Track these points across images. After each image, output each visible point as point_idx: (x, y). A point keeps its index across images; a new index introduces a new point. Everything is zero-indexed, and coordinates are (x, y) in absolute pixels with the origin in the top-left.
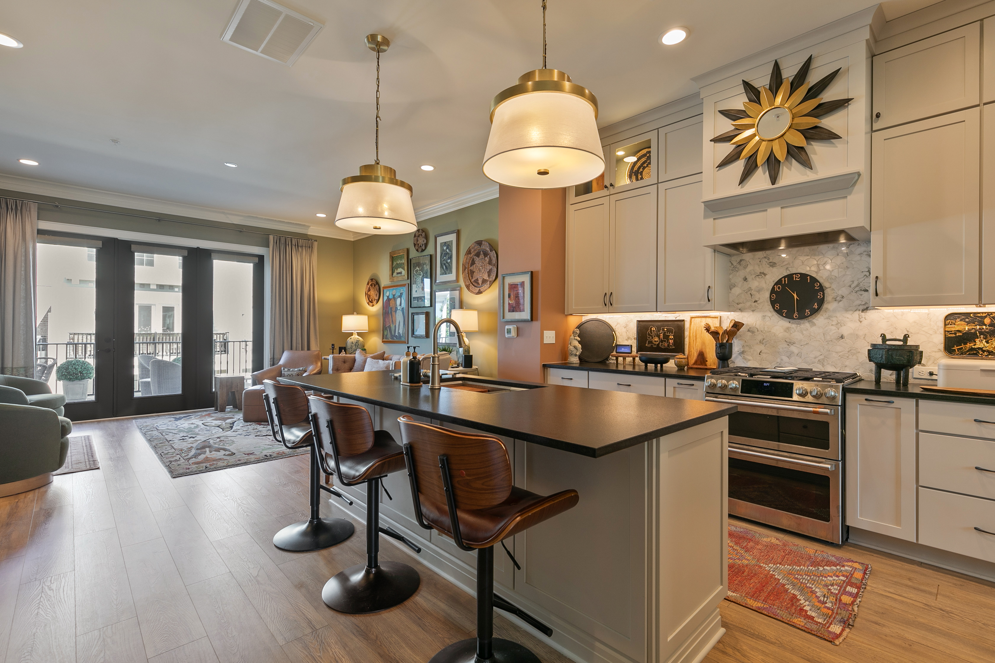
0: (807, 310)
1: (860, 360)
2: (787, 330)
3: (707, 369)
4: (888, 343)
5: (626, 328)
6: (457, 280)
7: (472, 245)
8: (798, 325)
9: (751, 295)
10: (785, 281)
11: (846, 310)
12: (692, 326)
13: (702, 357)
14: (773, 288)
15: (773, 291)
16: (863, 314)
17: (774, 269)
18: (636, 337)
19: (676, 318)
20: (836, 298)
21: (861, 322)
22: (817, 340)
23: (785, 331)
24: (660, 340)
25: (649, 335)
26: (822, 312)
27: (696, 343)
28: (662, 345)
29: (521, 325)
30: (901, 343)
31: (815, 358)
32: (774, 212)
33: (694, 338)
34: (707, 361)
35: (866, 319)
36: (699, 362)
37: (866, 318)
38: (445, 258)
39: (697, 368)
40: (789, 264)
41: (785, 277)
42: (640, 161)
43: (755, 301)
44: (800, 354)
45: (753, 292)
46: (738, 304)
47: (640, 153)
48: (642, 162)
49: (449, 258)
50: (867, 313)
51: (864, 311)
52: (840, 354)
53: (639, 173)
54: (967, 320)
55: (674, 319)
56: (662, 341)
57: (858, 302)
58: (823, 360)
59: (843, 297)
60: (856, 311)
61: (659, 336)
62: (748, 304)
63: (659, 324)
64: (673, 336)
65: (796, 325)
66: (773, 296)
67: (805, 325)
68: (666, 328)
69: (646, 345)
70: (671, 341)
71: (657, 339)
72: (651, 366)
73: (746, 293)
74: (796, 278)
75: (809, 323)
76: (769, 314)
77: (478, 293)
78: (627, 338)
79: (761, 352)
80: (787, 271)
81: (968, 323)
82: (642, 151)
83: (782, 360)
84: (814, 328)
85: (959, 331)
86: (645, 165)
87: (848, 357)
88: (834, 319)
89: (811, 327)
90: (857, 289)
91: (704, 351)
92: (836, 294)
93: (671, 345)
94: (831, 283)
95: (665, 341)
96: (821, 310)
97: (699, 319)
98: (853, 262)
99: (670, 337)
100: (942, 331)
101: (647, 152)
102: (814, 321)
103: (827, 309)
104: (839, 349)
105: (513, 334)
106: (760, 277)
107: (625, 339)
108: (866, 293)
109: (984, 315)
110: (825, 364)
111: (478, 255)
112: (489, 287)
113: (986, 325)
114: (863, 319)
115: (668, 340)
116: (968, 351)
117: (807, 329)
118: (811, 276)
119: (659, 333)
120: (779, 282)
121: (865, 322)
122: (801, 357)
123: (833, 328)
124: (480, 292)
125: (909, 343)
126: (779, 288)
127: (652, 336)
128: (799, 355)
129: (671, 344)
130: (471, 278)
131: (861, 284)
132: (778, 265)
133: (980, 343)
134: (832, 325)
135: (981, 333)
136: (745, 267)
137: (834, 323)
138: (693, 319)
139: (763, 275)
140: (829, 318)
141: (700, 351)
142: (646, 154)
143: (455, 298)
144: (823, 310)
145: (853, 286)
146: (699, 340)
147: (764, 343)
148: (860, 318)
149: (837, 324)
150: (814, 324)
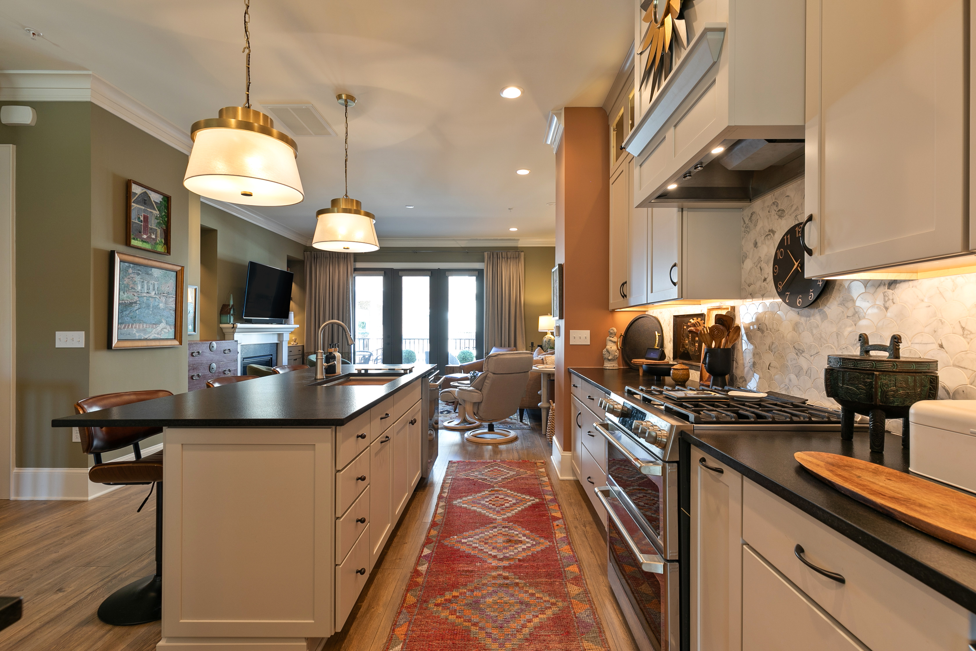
0: (811, 291)
2: (796, 327)
5: (667, 325)
8: (808, 318)
9: (761, 270)
10: (787, 239)
14: (776, 254)
15: (775, 260)
16: (890, 291)
17: (781, 221)
18: (673, 339)
19: (701, 311)
21: (885, 309)
22: (828, 346)
23: (794, 329)
25: (682, 335)
26: (834, 293)
28: (690, 350)
35: (894, 303)
37: (894, 301)
40: (798, 208)
41: (786, 234)
43: (765, 280)
44: (810, 371)
45: (762, 265)
46: (749, 286)
50: (896, 290)
51: (892, 286)
55: (699, 313)
56: (690, 345)
60: (878, 286)
62: (758, 284)
65: (805, 318)
66: (776, 268)
67: (815, 318)
69: (679, 349)
70: (697, 345)
73: (757, 266)
74: (798, 233)
75: (820, 315)
79: (769, 365)
80: (793, 221)
83: (790, 380)
84: (825, 324)
89: (822, 322)
93: (696, 351)
95: (692, 344)
96: (833, 288)
97: (715, 312)
99: (696, 339)
102: (826, 309)
106: (769, 237)
114: (891, 301)
115: (694, 343)
117: (818, 325)
119: (688, 333)
120: (781, 243)
121: (893, 310)
122: (810, 377)
123: (849, 322)
126: (781, 253)
127: (684, 337)
129: (697, 349)
132: (786, 212)
134: (848, 317)
136: (755, 225)
137: (850, 313)
138: (710, 312)
139: (770, 233)
140: (843, 303)
144: (836, 287)
147: (774, 350)
148: (885, 301)
149: (854, 315)
150: (825, 317)
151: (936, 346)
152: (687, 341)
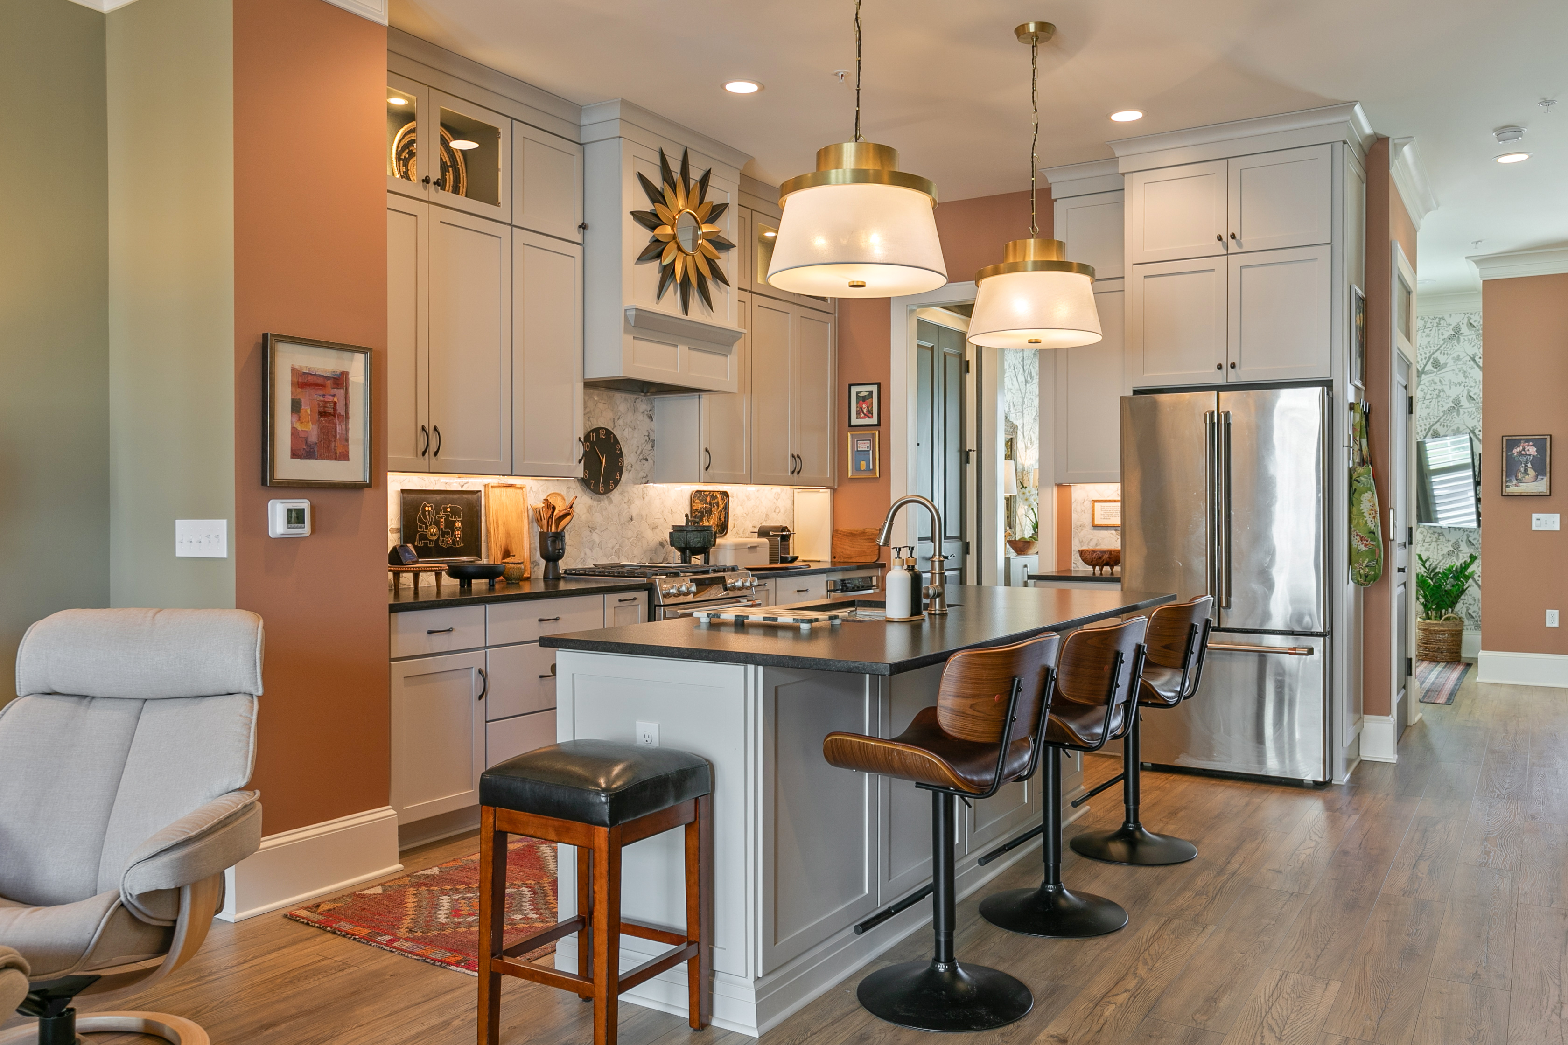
0: (611, 482)
1: (644, 548)
2: (590, 509)
8: (599, 503)
10: (593, 436)
11: (635, 482)
12: (491, 503)
16: (645, 487)
19: (462, 486)
20: (629, 467)
21: (644, 499)
22: (613, 523)
23: (588, 511)
24: (439, 529)
25: (421, 520)
26: (620, 483)
27: (498, 534)
28: (443, 541)
31: (613, 548)
33: (495, 526)
35: (646, 496)
40: (590, 412)
41: (591, 431)
52: (631, 540)
54: (700, 498)
55: (460, 489)
56: (443, 534)
57: (642, 474)
58: (619, 549)
59: (633, 466)
60: (640, 483)
61: (437, 523)
63: (438, 496)
64: (462, 522)
65: (597, 503)
67: (605, 502)
68: (450, 507)
69: (416, 543)
70: (458, 533)
71: (435, 531)
74: (602, 433)
75: (607, 500)
76: (574, 485)
80: (590, 423)
81: (700, 501)
83: (585, 554)
84: (611, 506)
85: (697, 510)
87: (636, 543)
88: (628, 493)
89: (609, 506)
90: (641, 457)
91: (509, 548)
92: (630, 462)
93: (458, 541)
94: (626, 447)
95: (448, 533)
97: (499, 490)
98: (638, 423)
99: (457, 524)
102: (614, 496)
103: (623, 480)
104: (630, 533)
108: (647, 462)
109: (707, 493)
110: (620, 555)
113: (707, 503)
115: (453, 531)
117: (606, 508)
118: (613, 435)
119: (439, 517)
120: (588, 438)
121: (646, 499)
122: (601, 549)
123: (626, 505)
125: (704, 524)
126: (588, 445)
127: (425, 523)
128: (600, 546)
129: (458, 539)
131: (644, 451)
134: (624, 502)
135: (706, 511)
137: (626, 500)
138: (491, 490)
140: (621, 493)
141: (504, 549)
145: (639, 452)
146: (501, 529)
147: (569, 530)
148: (642, 494)
149: (628, 501)
150: (611, 502)
151: (663, 519)
152: (434, 530)
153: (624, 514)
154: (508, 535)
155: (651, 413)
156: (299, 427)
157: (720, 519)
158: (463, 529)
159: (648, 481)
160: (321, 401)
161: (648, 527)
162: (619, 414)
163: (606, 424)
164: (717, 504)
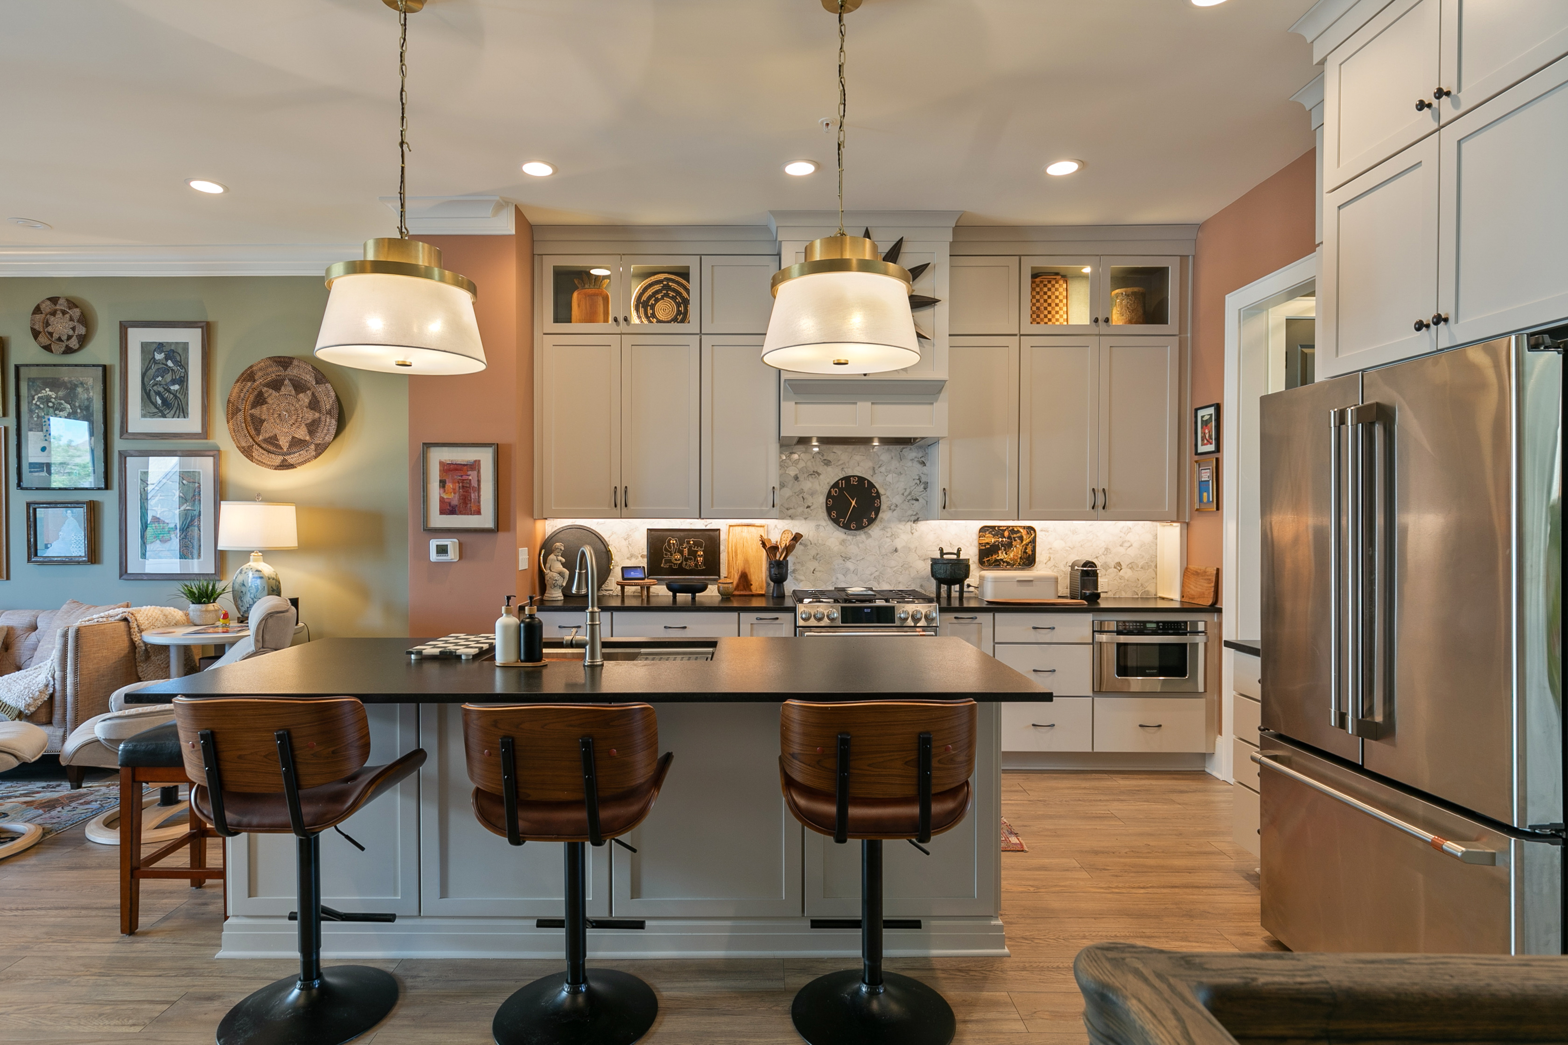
0: (864, 520)
1: (912, 576)
2: (843, 542)
3: (753, 596)
4: (945, 556)
5: (627, 541)
6: (206, 432)
7: (260, 363)
8: (855, 537)
9: (804, 499)
10: (842, 483)
11: (900, 521)
12: (730, 537)
13: (745, 579)
14: (830, 492)
15: (829, 496)
16: (914, 525)
17: (829, 469)
18: (645, 553)
19: (706, 526)
20: (890, 507)
21: (912, 533)
22: (872, 554)
23: (841, 544)
24: (683, 556)
25: (666, 550)
26: (877, 522)
27: (736, 561)
28: (686, 564)
29: (466, 538)
30: (955, 557)
31: (871, 575)
32: (864, 407)
33: (734, 554)
34: (752, 585)
35: (920, 531)
36: (741, 587)
37: (917, 530)
38: (160, 379)
39: (740, 596)
40: (844, 463)
41: (842, 479)
42: (651, 289)
43: (808, 507)
45: (805, 495)
46: (787, 509)
47: (656, 276)
48: (654, 290)
49: (174, 382)
50: (918, 525)
51: (916, 522)
52: (895, 569)
53: (649, 305)
54: (993, 533)
55: (702, 528)
56: (686, 559)
57: (910, 512)
58: (879, 576)
59: (897, 506)
60: (908, 521)
61: (681, 552)
62: (800, 510)
63: (682, 534)
64: (703, 551)
66: (830, 501)
67: (861, 536)
68: (693, 541)
69: (662, 565)
70: (700, 559)
72: (683, 597)
73: (798, 495)
74: (853, 481)
75: (866, 535)
76: (823, 523)
77: (281, 466)
78: (629, 555)
79: (814, 570)
80: (843, 472)
81: (994, 535)
82: (659, 275)
83: (837, 579)
84: (870, 540)
85: (988, 543)
86: (659, 296)
87: (901, 572)
88: (889, 530)
89: (867, 539)
90: (909, 498)
91: (747, 571)
92: (890, 503)
93: (700, 565)
94: (886, 490)
95: (691, 559)
96: (877, 520)
97: (740, 528)
98: (906, 468)
99: (699, 553)
100: (976, 543)
101: (665, 278)
102: (870, 532)
103: (882, 518)
104: (893, 563)
105: (452, 555)
106: (813, 476)
107: (626, 558)
108: (917, 502)
109: (1005, 528)
111: (276, 385)
112: (316, 457)
113: (1005, 538)
114: (915, 530)
115: (695, 557)
116: (993, 563)
117: (864, 542)
118: (868, 481)
119: (682, 548)
120: (836, 485)
121: (916, 534)
122: (857, 575)
123: (888, 540)
124: (285, 466)
125: (962, 557)
126: (836, 491)
127: (670, 552)
128: (855, 572)
129: (700, 563)
130: (253, 432)
131: (913, 492)
132: (836, 465)
133: (1002, 555)
134: (887, 537)
135: (1002, 545)
136: (796, 463)
137: (889, 535)
138: (731, 528)
139: (816, 475)
140: (883, 529)
141: (742, 572)
142: (663, 281)
143: (199, 473)
145: (906, 494)
146: (740, 556)
147: (819, 559)
148: (912, 530)
149: (891, 536)
150: (869, 536)
152: (678, 556)
153: (886, 546)
154: (746, 561)
155: (923, 459)
156: (445, 496)
157: (1025, 552)
158: (705, 556)
159: (918, 518)
160: (460, 479)
161: (917, 558)
162: (880, 463)
163: (864, 472)
164: (1021, 538)
